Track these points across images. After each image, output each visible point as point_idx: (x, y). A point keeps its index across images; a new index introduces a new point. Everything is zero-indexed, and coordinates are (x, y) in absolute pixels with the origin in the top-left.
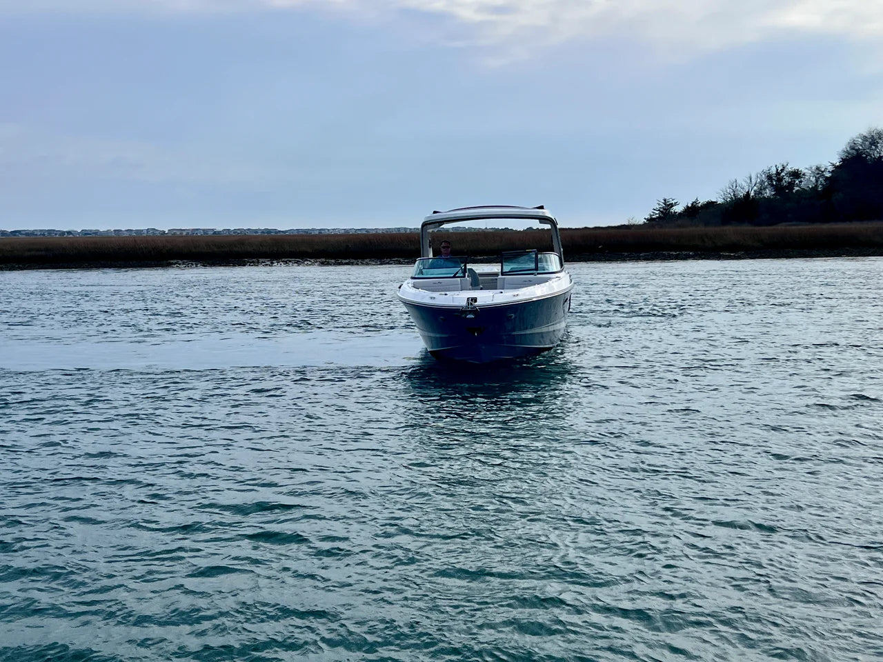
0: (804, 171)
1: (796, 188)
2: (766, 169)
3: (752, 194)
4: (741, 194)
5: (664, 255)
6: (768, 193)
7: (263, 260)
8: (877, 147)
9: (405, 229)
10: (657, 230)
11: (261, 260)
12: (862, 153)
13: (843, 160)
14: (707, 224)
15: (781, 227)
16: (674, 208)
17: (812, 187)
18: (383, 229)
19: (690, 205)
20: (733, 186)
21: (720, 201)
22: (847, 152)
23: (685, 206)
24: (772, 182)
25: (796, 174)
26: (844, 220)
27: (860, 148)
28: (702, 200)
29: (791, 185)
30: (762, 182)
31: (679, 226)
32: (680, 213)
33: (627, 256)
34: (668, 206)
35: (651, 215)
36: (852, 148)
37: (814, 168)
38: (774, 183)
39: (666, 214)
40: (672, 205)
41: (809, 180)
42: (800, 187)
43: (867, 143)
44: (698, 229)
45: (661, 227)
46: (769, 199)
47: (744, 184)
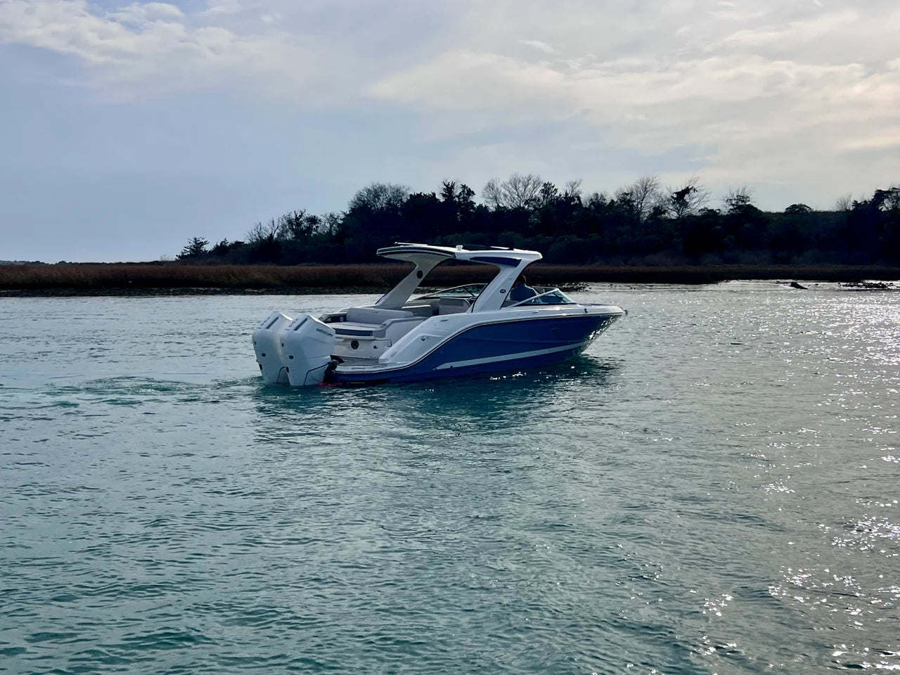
0: (320, 217)
1: (315, 233)
2: (287, 214)
3: (275, 236)
4: (265, 236)
5: (193, 291)
6: (290, 236)
8: (379, 199)
10: (188, 267)
12: (366, 205)
13: (353, 210)
14: (234, 262)
16: (204, 246)
17: (328, 232)
20: (257, 228)
21: (247, 242)
22: (355, 202)
23: (215, 245)
24: (292, 226)
25: (313, 220)
26: (354, 263)
27: (366, 199)
28: (231, 241)
29: (309, 229)
30: (284, 226)
31: (210, 264)
32: (210, 252)
33: (157, 292)
34: (198, 245)
35: (183, 253)
36: (359, 199)
37: (328, 215)
38: (294, 227)
39: (197, 252)
40: (202, 244)
41: (324, 225)
42: (317, 232)
43: (372, 196)
44: (226, 266)
45: (192, 263)
46: (290, 242)
47: (268, 227)
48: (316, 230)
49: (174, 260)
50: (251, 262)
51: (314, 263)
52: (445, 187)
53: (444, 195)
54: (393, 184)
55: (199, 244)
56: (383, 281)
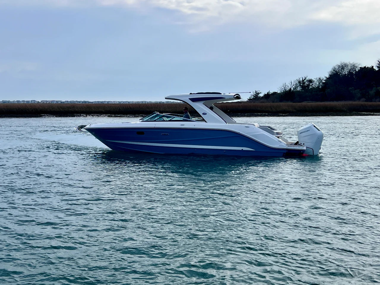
0: (314, 80)
1: (311, 87)
2: (298, 79)
3: (292, 89)
4: (288, 89)
5: (255, 115)
6: (299, 89)
7: (83, 114)
8: (344, 70)
9: (145, 102)
10: (252, 104)
11: (82, 115)
12: (337, 73)
13: (330, 75)
14: (273, 102)
15: (304, 103)
16: (260, 94)
17: (317, 87)
18: (136, 102)
19: (266, 94)
20: (284, 86)
21: (279, 92)
22: (332, 72)
23: (264, 94)
24: (300, 84)
25: (310, 81)
26: (330, 101)
27: (337, 70)
28: (272, 92)
29: (308, 85)
30: (296, 84)
31: (262, 102)
32: (262, 97)
33: (240, 115)
35: (250, 98)
36: (334, 70)
37: (318, 79)
38: (301, 85)
39: (256, 97)
40: (259, 94)
41: (316, 84)
42: (312, 87)
43: (340, 68)
44: (270, 104)
45: (254, 103)
46: (299, 91)
47: (289, 85)
48: (312, 86)
49: (246, 101)
50: (281, 101)
51: (311, 102)
52: (379, 63)
53: (378, 67)
54: (351, 62)
55: (257, 93)
56: (346, 110)
